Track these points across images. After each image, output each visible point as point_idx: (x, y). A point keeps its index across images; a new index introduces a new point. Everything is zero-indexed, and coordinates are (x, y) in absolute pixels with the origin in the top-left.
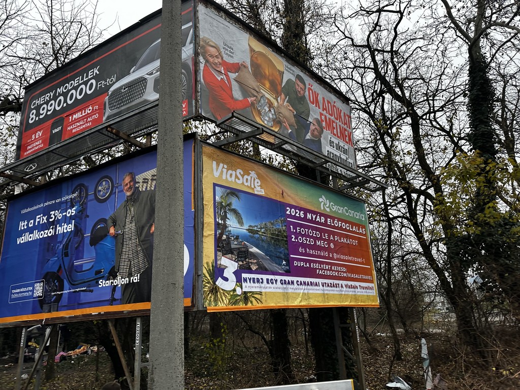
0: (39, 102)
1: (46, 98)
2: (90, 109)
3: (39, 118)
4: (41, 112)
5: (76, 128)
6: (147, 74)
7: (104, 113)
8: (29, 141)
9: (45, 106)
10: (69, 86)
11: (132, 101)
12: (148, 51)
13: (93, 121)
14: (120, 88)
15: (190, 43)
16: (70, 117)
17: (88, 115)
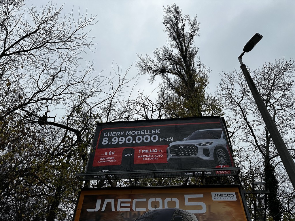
0: (111, 134)
1: (117, 134)
2: (156, 151)
3: (111, 143)
4: (113, 140)
5: (146, 158)
6: (197, 144)
7: (168, 156)
8: (101, 155)
9: (117, 138)
10: (136, 133)
11: (189, 155)
12: (194, 133)
13: (159, 158)
14: (178, 146)
15: (224, 138)
16: (140, 151)
17: (154, 154)
